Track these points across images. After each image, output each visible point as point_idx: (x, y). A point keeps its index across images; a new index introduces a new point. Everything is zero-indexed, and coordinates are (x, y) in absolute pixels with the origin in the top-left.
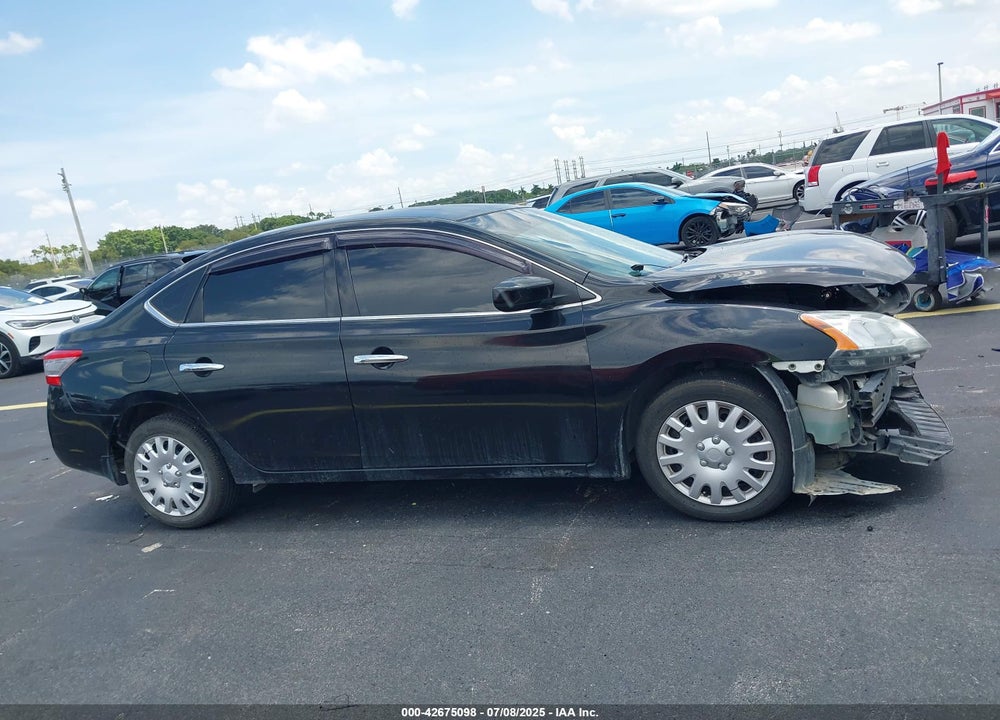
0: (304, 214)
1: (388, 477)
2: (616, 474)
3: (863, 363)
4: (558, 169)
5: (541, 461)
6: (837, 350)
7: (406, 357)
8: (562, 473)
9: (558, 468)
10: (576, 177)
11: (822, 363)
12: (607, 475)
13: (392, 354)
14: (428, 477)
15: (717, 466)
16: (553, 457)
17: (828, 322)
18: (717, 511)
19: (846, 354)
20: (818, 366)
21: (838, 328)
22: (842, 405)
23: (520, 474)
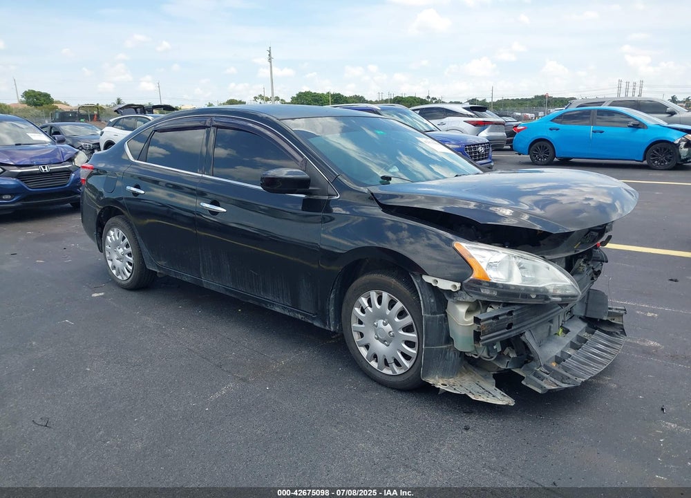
0: (423, 97)
1: (213, 288)
2: (327, 328)
3: (495, 293)
4: (620, 87)
5: (289, 304)
6: (471, 277)
7: (225, 211)
8: (300, 317)
9: (298, 313)
10: (633, 95)
11: (458, 285)
12: (323, 327)
13: (219, 206)
14: (232, 295)
15: (383, 341)
16: (295, 304)
17: (472, 252)
18: (379, 376)
19: (478, 282)
20: (455, 286)
21: (478, 259)
22: (468, 322)
23: (278, 309)
